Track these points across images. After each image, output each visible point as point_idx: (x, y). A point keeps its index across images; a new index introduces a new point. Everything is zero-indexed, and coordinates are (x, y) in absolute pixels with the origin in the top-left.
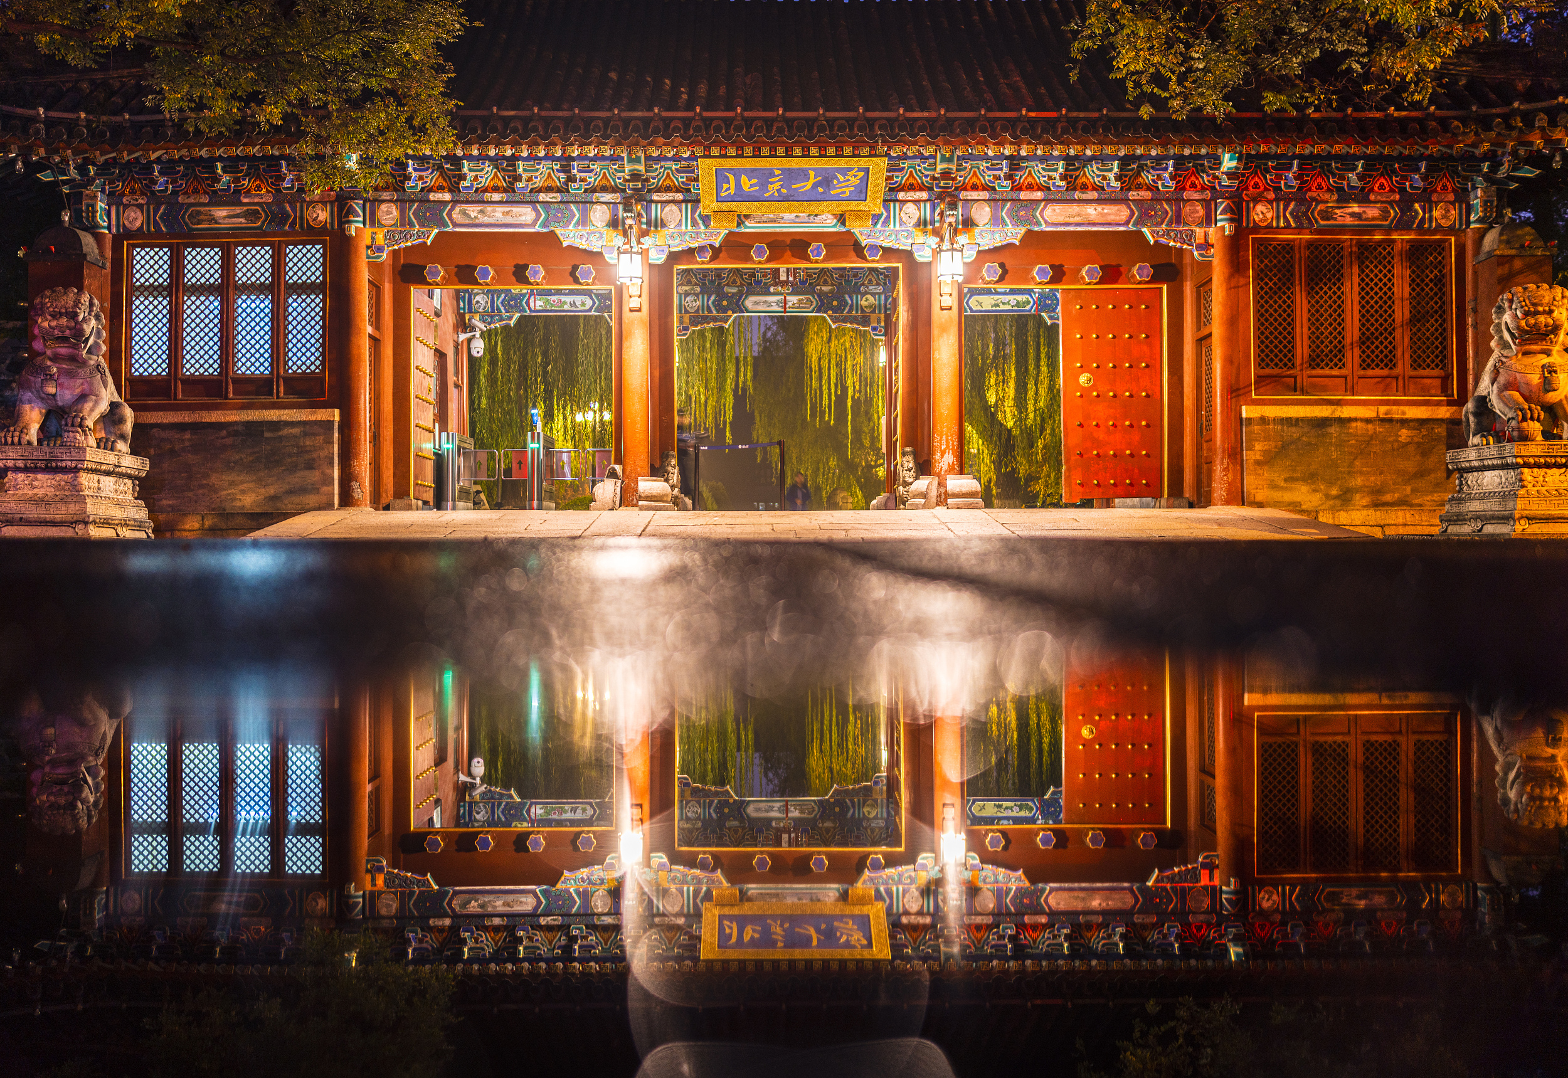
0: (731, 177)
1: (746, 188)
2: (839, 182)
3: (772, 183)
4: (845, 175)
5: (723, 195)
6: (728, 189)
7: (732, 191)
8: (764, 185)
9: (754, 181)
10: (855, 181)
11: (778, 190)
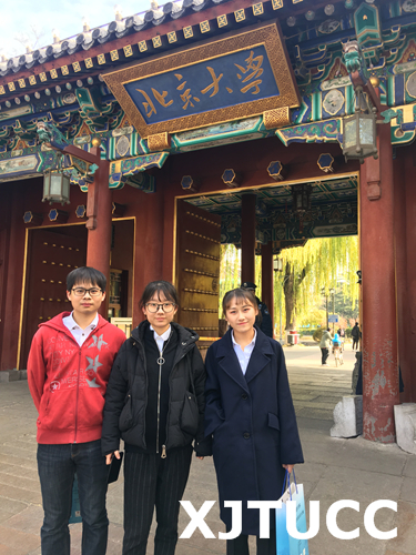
0: (144, 93)
1: (162, 103)
2: (244, 76)
3: (182, 92)
4: (245, 65)
5: (149, 115)
6: (149, 107)
7: (154, 109)
8: (176, 95)
9: (165, 93)
10: (258, 70)
11: (191, 99)
